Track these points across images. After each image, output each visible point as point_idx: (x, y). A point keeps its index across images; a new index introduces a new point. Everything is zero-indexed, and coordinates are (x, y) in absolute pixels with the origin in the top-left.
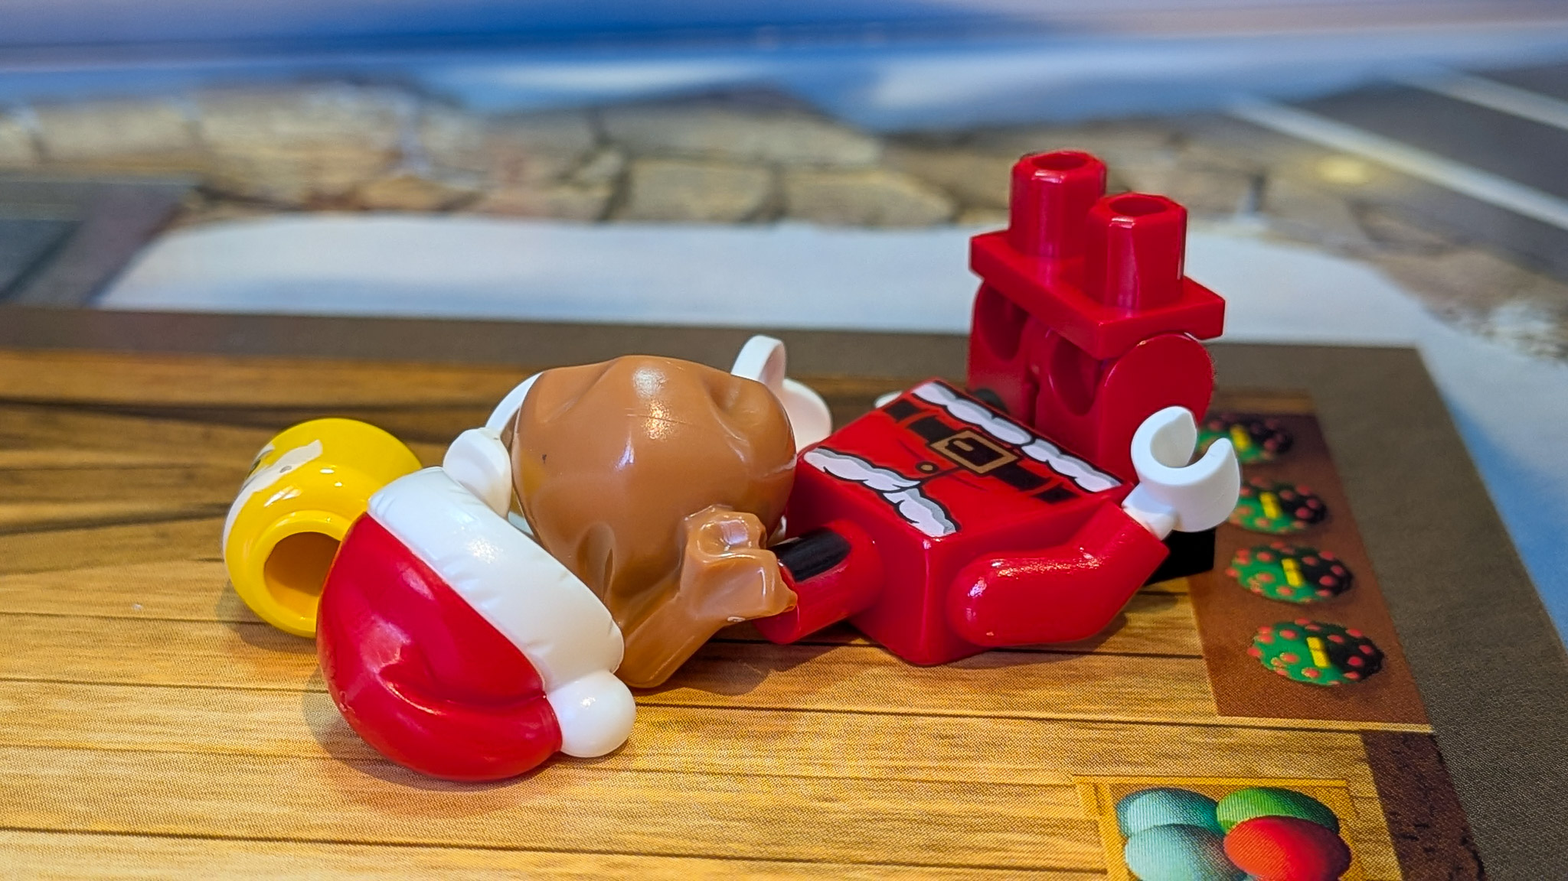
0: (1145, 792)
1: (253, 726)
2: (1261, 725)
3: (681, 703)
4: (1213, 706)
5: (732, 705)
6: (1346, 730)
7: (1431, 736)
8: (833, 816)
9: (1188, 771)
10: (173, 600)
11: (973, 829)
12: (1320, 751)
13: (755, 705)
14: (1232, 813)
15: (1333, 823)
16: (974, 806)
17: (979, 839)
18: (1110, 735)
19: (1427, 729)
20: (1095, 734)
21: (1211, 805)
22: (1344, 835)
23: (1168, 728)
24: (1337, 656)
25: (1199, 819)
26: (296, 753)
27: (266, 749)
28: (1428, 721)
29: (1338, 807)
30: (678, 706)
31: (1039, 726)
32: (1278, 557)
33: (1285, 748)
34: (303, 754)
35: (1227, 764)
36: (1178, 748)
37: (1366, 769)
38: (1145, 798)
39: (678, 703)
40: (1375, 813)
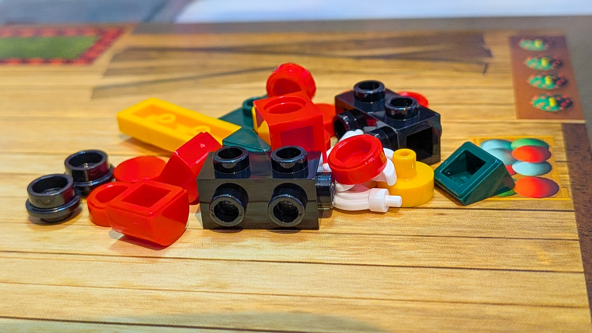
0: (490, 140)
2: (530, 122)
4: (515, 117)
6: (557, 123)
7: (584, 125)
12: (546, 128)
14: (516, 145)
15: (548, 146)
19: (582, 122)
21: (510, 143)
22: (550, 150)
24: (559, 103)
25: (506, 146)
28: (583, 119)
29: (549, 142)
32: (544, 77)
33: (536, 128)
35: (517, 132)
37: (561, 133)
40: (562, 144)
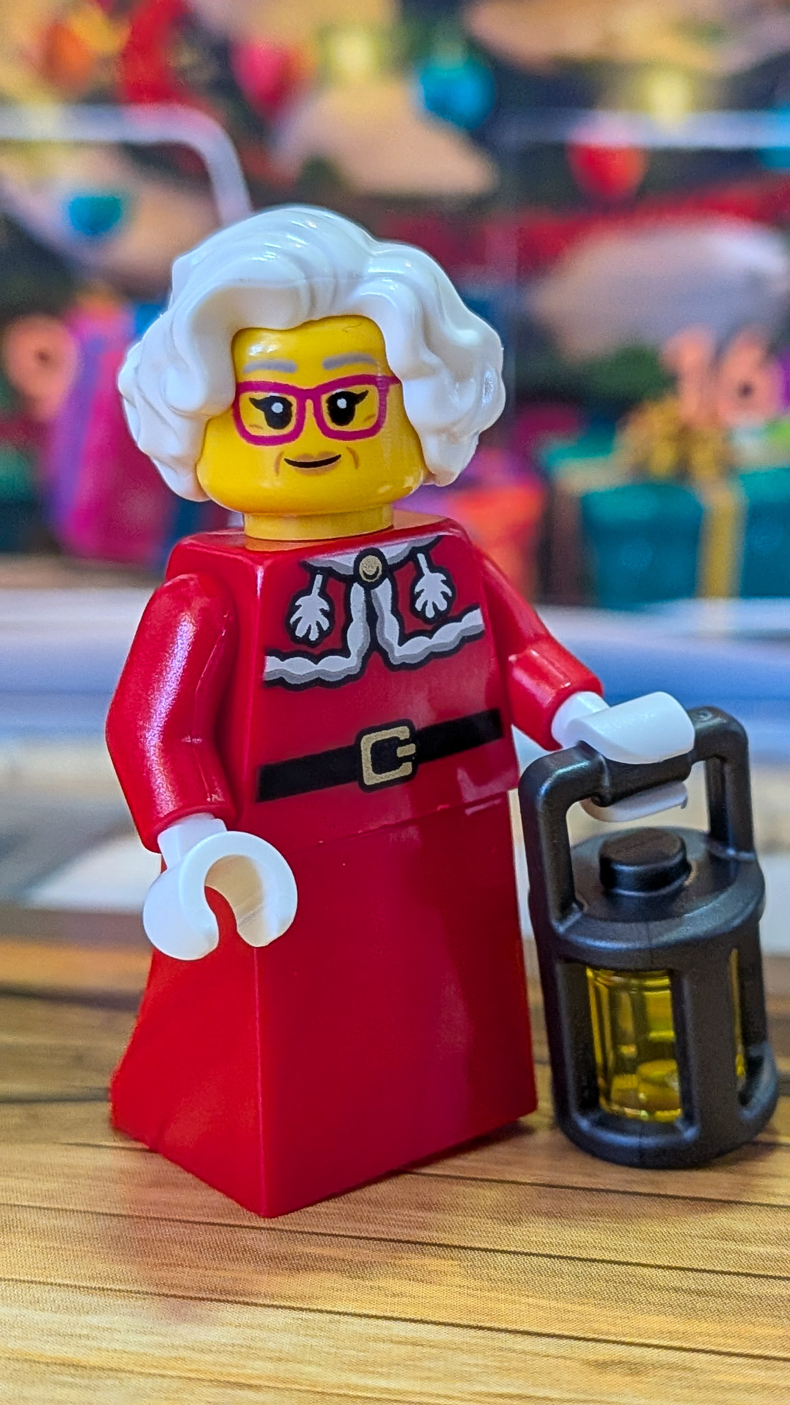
1: (85, 1332)
3: (628, 1340)
5: (693, 1346)
10: (26, 1184)
26: (129, 1368)
27: (94, 1360)
30: (623, 1343)
34: (137, 1369)
39: (623, 1339)
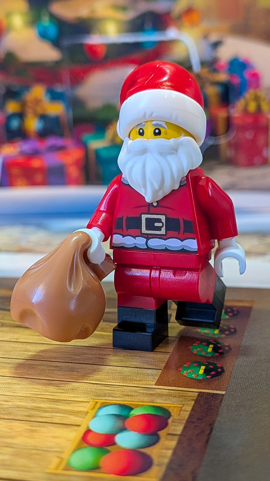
0: (112, 405)
2: (167, 388)
4: (154, 383)
6: (196, 392)
7: (223, 395)
8: (4, 406)
9: (131, 400)
11: (47, 412)
12: (182, 397)
13: (5, 375)
14: (136, 412)
15: (169, 416)
16: (52, 406)
17: (46, 414)
18: (113, 389)
19: (223, 393)
20: (109, 388)
21: (131, 409)
22: (170, 420)
23: (134, 388)
25: (124, 413)
28: (225, 390)
31: (92, 385)
33: (169, 395)
35: (146, 399)
36: (133, 394)
37: (193, 402)
38: (110, 407)
